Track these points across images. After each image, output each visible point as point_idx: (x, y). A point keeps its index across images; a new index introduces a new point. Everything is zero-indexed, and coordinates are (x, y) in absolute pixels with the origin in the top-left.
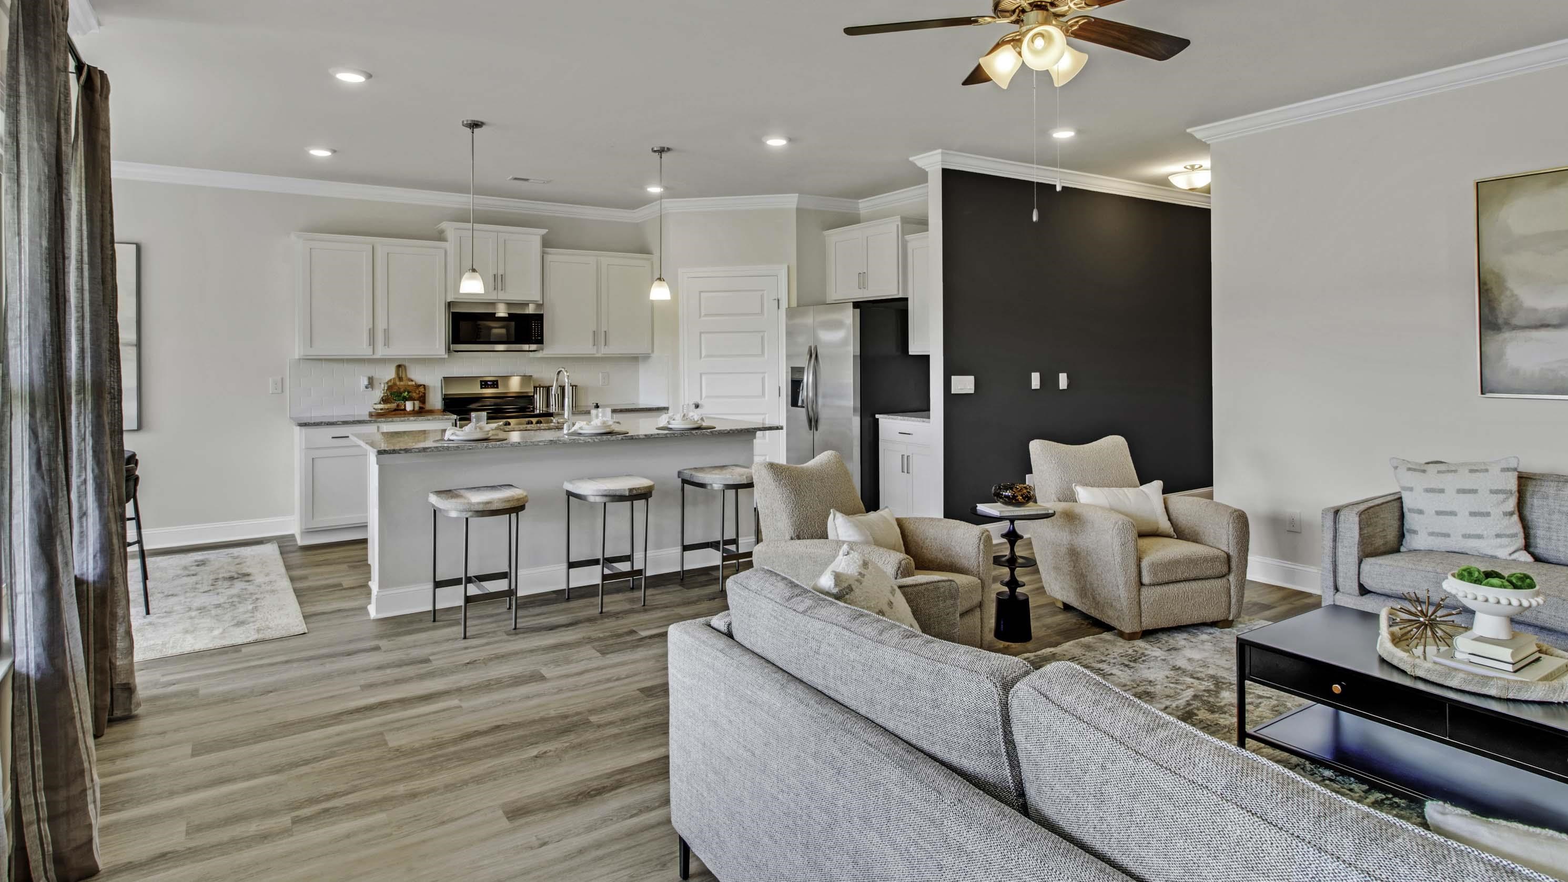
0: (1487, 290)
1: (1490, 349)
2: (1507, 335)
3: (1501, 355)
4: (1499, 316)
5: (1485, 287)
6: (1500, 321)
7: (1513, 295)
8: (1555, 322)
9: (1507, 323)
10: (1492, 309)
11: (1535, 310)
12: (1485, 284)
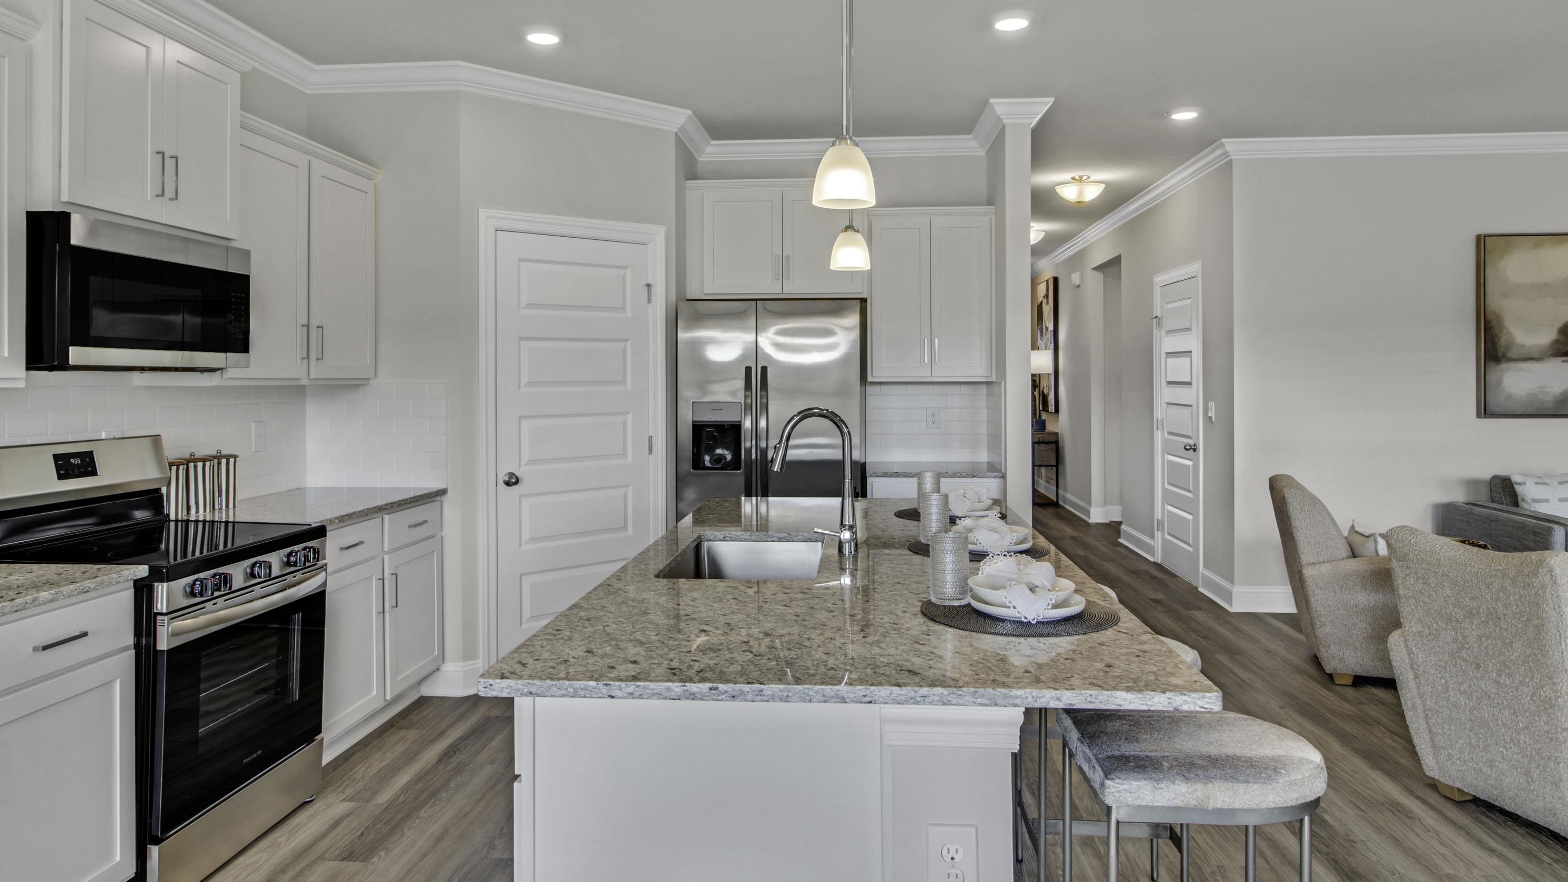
0: (1491, 328)
1: (1492, 377)
2: (1504, 366)
3: (1499, 383)
4: (1499, 349)
5: (1489, 326)
6: (1500, 354)
7: (1509, 333)
8: (1537, 356)
9: (1504, 356)
10: (1494, 344)
11: (1523, 346)
12: (1489, 322)
